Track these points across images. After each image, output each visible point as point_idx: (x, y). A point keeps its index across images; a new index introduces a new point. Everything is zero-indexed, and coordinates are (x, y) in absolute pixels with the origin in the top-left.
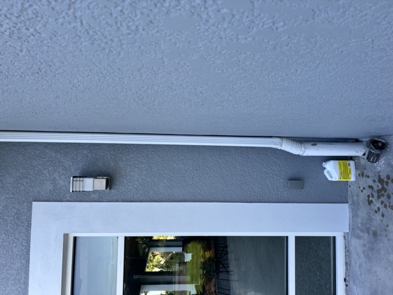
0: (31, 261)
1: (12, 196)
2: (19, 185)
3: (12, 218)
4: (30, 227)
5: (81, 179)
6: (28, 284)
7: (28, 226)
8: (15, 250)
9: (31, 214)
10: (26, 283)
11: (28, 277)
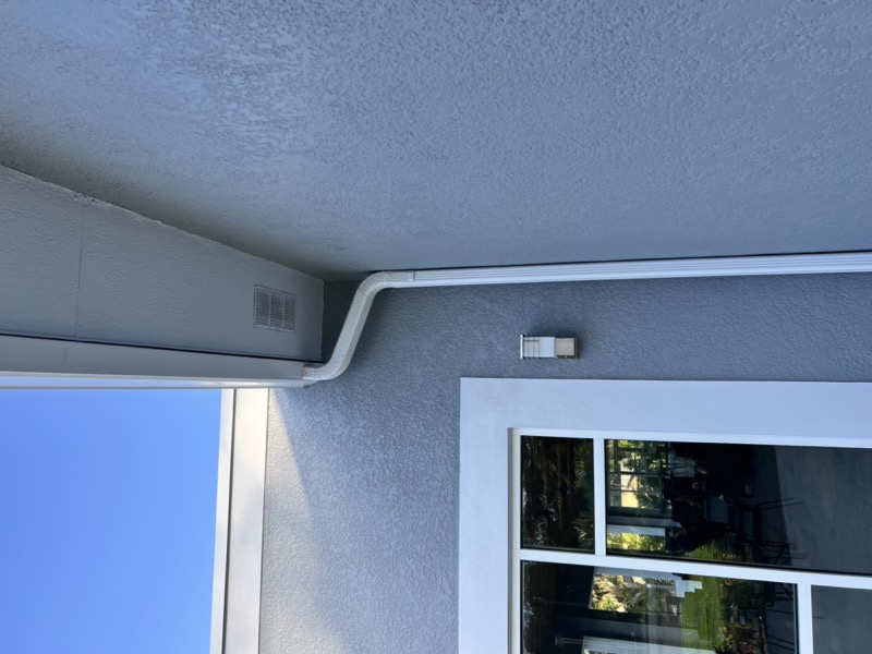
0: (462, 468)
1: (431, 369)
2: (440, 353)
3: (432, 402)
4: (459, 417)
5: (536, 338)
6: (458, 504)
7: (455, 415)
8: (438, 450)
9: (459, 398)
10: (455, 503)
11: (458, 493)
